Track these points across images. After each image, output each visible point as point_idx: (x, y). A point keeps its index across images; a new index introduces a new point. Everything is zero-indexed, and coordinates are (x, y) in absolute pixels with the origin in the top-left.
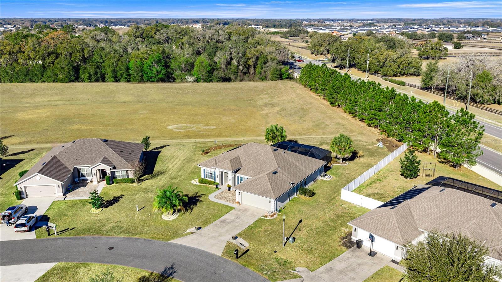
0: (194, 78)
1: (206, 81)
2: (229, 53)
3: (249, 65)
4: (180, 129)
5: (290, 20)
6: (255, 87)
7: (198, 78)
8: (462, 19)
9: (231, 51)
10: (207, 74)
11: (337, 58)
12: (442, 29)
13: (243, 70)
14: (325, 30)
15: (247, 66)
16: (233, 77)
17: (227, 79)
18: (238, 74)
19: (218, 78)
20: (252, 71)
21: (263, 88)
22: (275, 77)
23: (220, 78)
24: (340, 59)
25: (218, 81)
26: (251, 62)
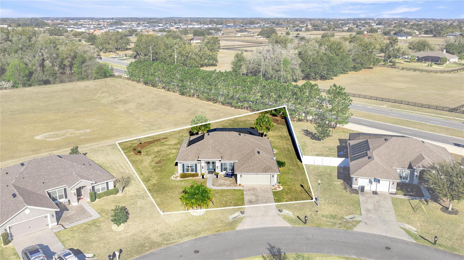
0: (10, 84)
1: (24, 85)
2: (40, 54)
3: (65, 65)
4: (51, 138)
5: (32, 19)
6: (86, 87)
7: (15, 83)
8: (215, 18)
9: (42, 51)
10: (25, 78)
11: (141, 54)
12: (182, 26)
13: (59, 70)
14: (81, 28)
15: (62, 66)
16: (51, 79)
17: (46, 82)
18: (57, 75)
19: (39, 81)
20: (68, 71)
21: (94, 87)
22: (101, 75)
23: (41, 81)
24: (143, 55)
25: (39, 85)
26: (66, 62)
